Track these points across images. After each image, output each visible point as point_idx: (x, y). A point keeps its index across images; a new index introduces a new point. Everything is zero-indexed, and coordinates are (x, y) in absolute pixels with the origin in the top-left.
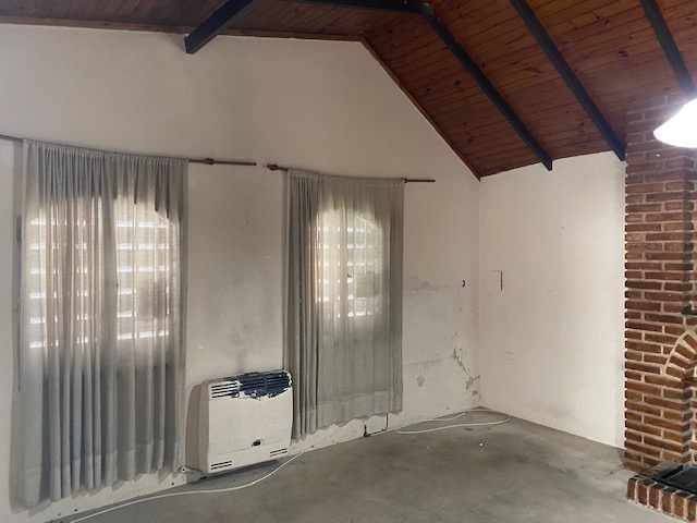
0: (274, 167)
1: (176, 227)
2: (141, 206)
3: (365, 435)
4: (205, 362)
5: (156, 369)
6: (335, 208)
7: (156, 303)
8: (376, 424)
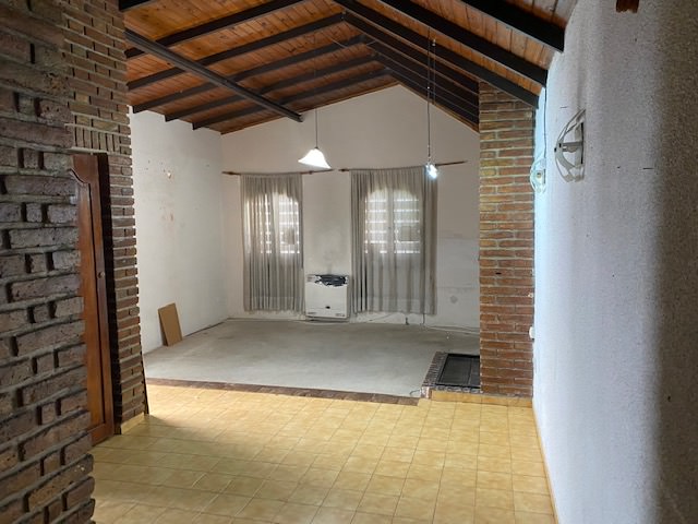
0: (343, 170)
1: (296, 204)
2: (281, 196)
3: (407, 323)
4: (313, 266)
5: (289, 267)
6: (381, 188)
7: (291, 238)
8: (416, 319)
